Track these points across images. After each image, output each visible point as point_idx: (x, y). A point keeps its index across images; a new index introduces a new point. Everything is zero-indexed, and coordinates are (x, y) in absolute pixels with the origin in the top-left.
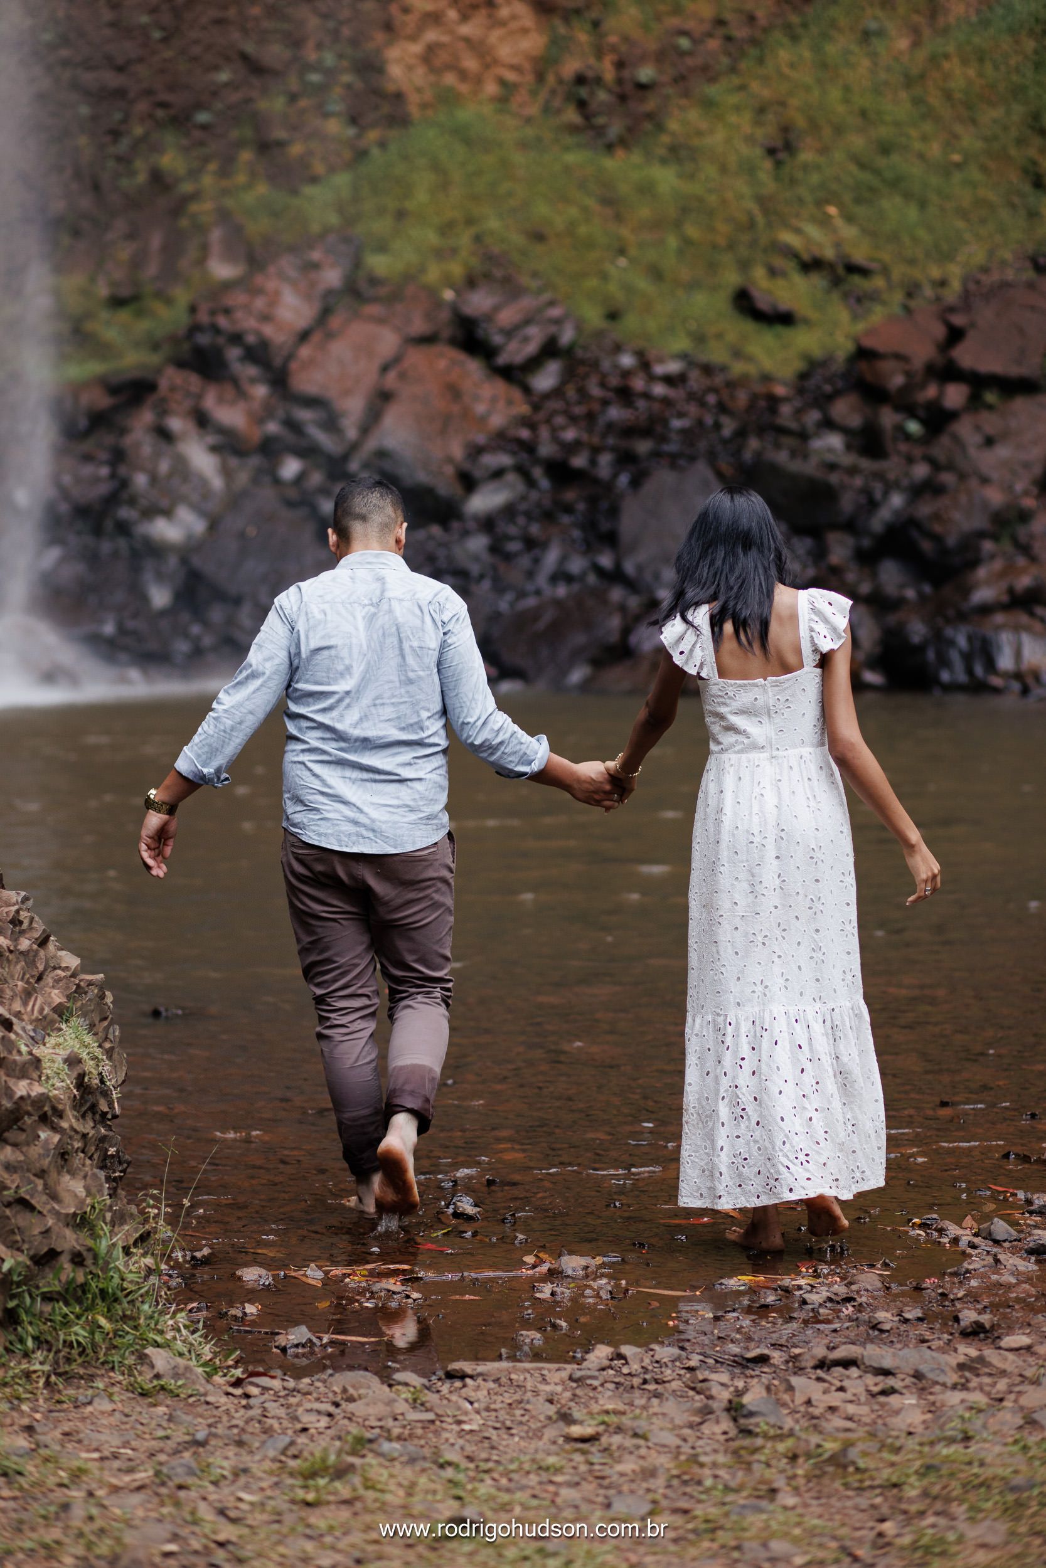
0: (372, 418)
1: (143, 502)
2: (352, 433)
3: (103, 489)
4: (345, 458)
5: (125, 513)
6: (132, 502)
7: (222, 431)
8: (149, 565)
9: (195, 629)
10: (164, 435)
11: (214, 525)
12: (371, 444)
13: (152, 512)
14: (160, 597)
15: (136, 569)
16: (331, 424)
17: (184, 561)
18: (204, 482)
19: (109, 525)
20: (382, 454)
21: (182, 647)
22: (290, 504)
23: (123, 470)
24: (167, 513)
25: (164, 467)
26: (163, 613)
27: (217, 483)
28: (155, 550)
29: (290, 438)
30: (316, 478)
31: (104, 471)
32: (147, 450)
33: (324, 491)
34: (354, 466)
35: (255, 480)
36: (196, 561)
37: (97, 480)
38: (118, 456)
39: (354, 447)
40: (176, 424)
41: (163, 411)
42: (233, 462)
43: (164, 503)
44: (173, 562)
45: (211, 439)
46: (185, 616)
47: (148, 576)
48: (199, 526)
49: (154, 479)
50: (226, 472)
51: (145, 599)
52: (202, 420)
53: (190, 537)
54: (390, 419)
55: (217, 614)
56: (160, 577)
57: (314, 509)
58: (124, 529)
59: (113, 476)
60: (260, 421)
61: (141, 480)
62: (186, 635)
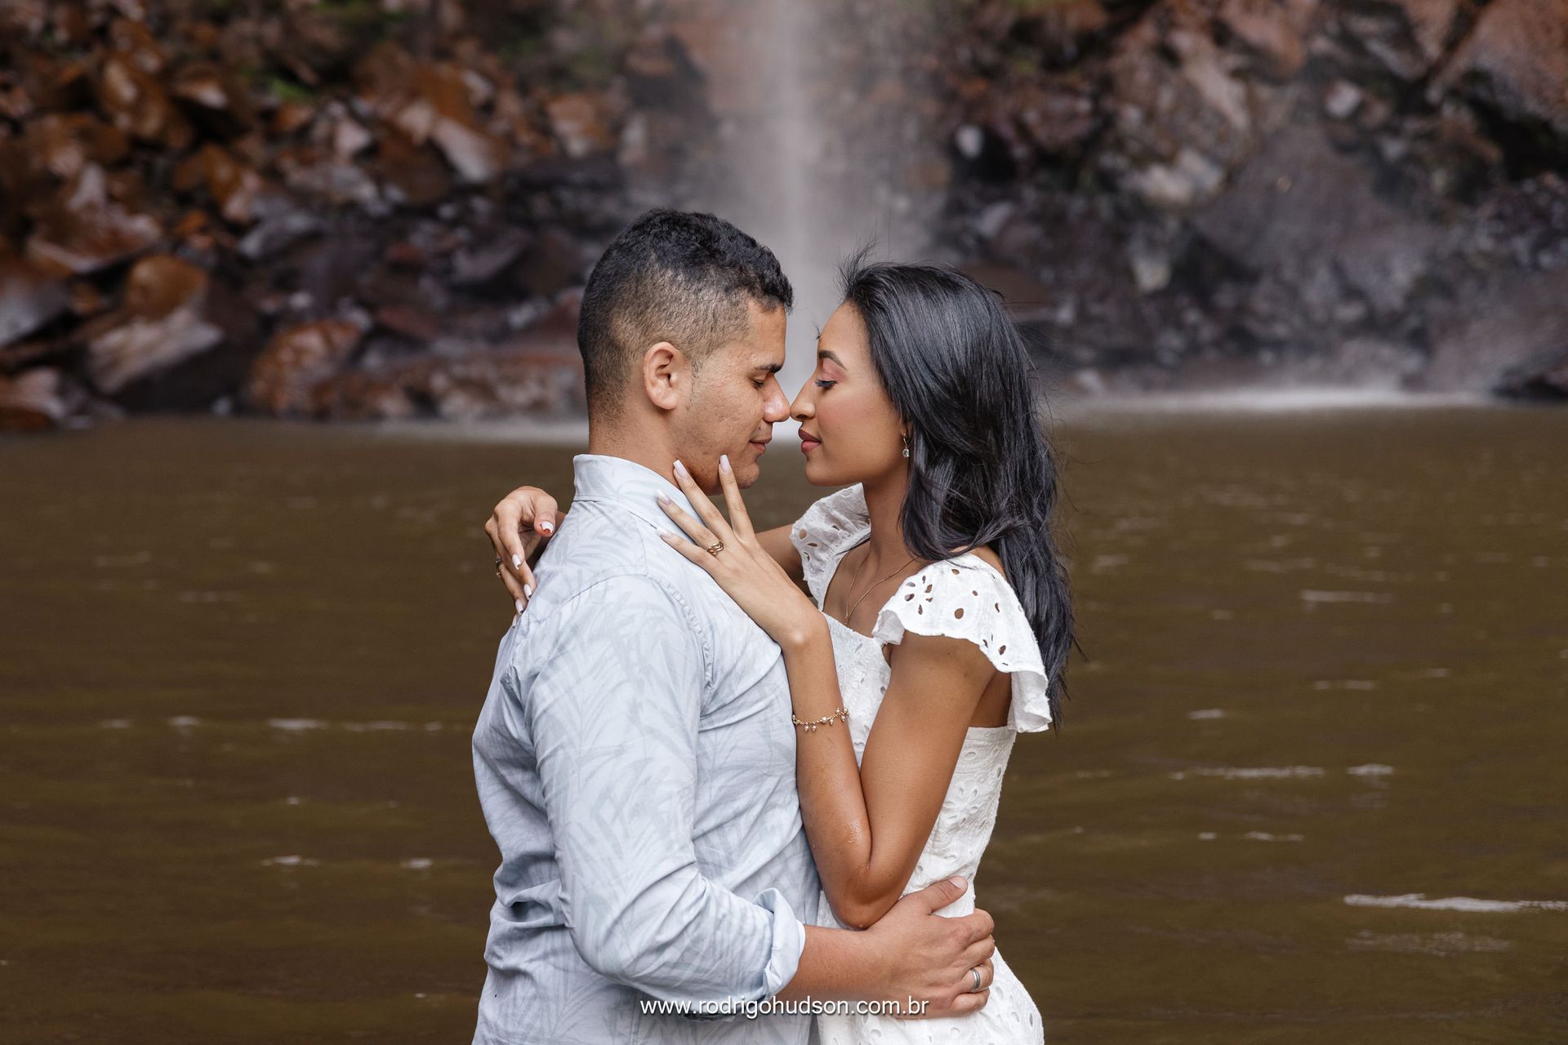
0: (1463, 26)
1: (1134, 147)
2: (1432, 48)
3: (1081, 128)
4: (1423, 82)
5: (1109, 160)
6: (1119, 145)
7: (1248, 49)
8: (1140, 230)
9: (1192, 316)
10: (1169, 56)
11: (1232, 176)
12: (1462, 62)
13: (1147, 158)
14: (1151, 274)
15: (1118, 237)
16: (1405, 36)
17: (1186, 225)
18: (1222, 118)
19: (1087, 178)
20: (1476, 76)
21: (1172, 341)
22: (1343, 149)
23: (1108, 103)
24: (1168, 161)
25: (1166, 98)
26: (1155, 295)
27: (1239, 119)
28: (1146, 210)
29: (1345, 57)
30: (1380, 112)
31: (1084, 105)
32: (1143, 77)
33: (1392, 130)
34: (1434, 94)
35: (1297, 115)
36: (1202, 224)
37: (1073, 116)
38: (1106, 85)
39: (1434, 70)
40: (1184, 41)
41: (1169, 24)
42: (1265, 92)
43: (1164, 146)
44: (1172, 225)
45: (1233, 60)
46: (1183, 300)
47: (1136, 246)
48: (1211, 178)
49: (1150, 115)
50: (1252, 105)
51: (1130, 275)
52: (1221, 35)
53: (1197, 192)
54: (1488, 28)
55: (1226, 297)
56: (1152, 245)
57: (1376, 152)
58: (1107, 182)
59: (1096, 111)
60: (1306, 37)
61: (1131, 116)
62: (1179, 326)
